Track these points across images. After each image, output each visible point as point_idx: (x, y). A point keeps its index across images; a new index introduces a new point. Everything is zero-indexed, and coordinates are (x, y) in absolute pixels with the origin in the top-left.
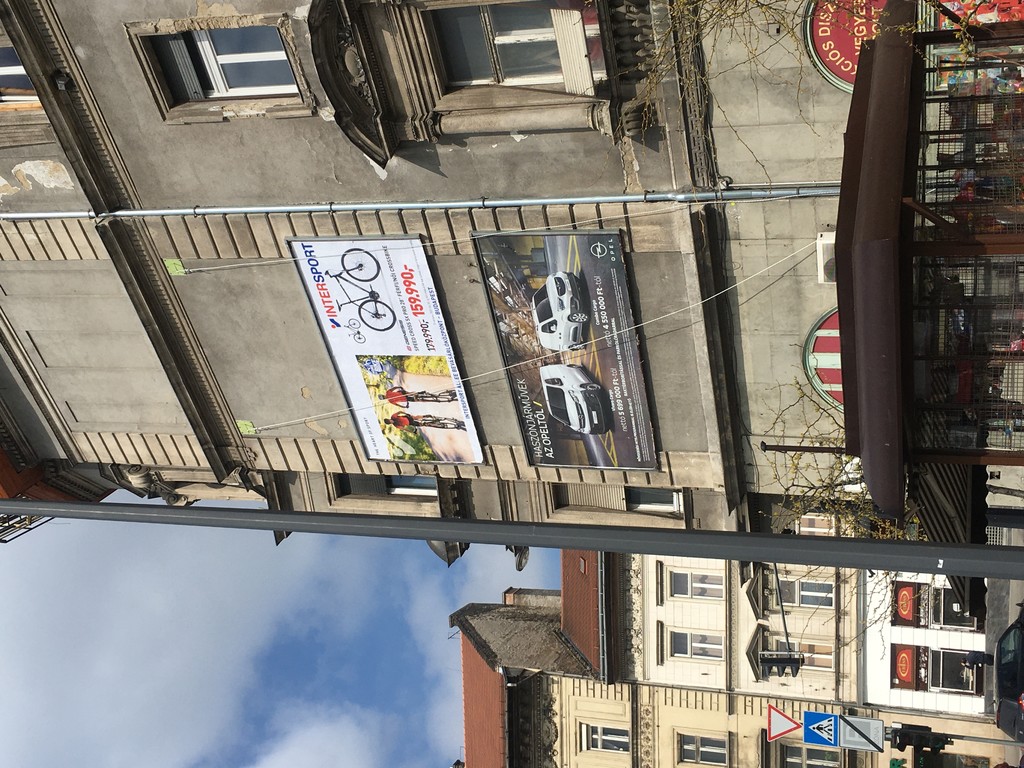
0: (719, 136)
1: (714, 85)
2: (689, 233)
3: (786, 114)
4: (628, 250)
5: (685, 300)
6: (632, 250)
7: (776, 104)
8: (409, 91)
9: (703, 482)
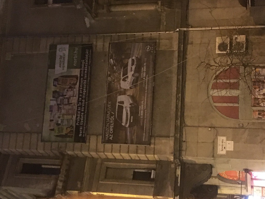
3: (211, 5)
5: (172, 69)
6: (159, 49)
9: (165, 152)
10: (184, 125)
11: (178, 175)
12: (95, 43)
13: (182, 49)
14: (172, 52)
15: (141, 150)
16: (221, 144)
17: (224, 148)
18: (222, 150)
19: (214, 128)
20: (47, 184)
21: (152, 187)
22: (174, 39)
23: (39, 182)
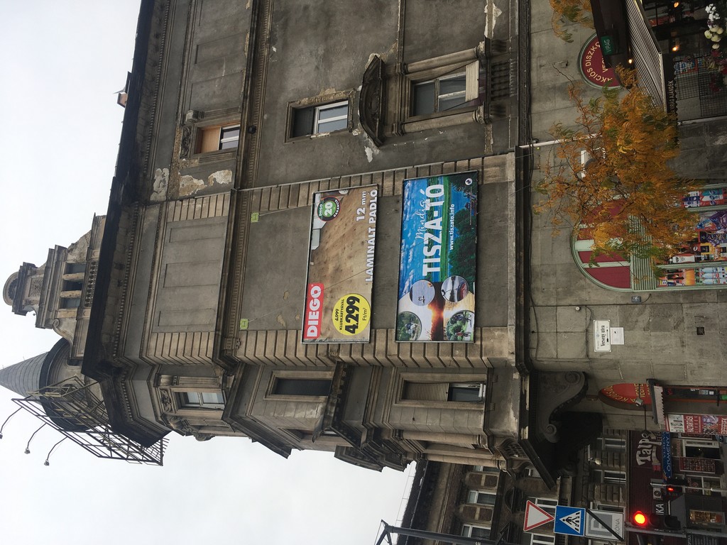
0: (535, 118)
1: (535, 93)
2: (514, 169)
3: (568, 103)
4: (480, 183)
5: (506, 213)
6: (482, 182)
7: (564, 99)
8: (395, 114)
9: (501, 353)
10: (531, 304)
11: (525, 391)
12: (380, 184)
13: (522, 179)
14: (504, 185)
15: (460, 349)
16: (600, 334)
17: (606, 340)
18: (603, 345)
19: (586, 306)
20: (312, 410)
21: (481, 411)
22: (507, 165)
23: (300, 406)
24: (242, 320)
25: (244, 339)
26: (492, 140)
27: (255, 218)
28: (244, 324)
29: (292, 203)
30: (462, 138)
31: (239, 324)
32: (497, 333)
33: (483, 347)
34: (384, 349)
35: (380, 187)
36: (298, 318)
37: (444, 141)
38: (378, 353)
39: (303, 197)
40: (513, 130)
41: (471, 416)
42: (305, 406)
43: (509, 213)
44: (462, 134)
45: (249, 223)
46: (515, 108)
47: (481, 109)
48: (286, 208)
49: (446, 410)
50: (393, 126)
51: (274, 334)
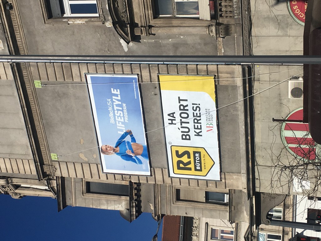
2: (241, 78)
3: (279, 33)
4: (217, 84)
7: (276, 28)
8: (141, 17)
9: (238, 187)
10: (255, 164)
11: (253, 204)
12: (139, 73)
14: (235, 87)
15: (212, 183)
17: (300, 187)
18: (298, 189)
20: (118, 205)
21: (227, 211)
22: (236, 74)
23: (109, 202)
24: (52, 154)
25: (57, 166)
26: (223, 50)
27: (38, 84)
28: (54, 157)
29: (67, 78)
30: (199, 44)
31: (50, 157)
32: (235, 177)
33: (227, 183)
34: (162, 180)
35: (140, 76)
36: (95, 156)
37: (185, 44)
38: (158, 182)
39: (76, 74)
40: (238, 45)
41: (221, 213)
42: (113, 203)
43: (239, 107)
44: (199, 41)
45: (34, 88)
46: (239, 29)
47: (213, 28)
48: (63, 81)
49: (206, 209)
50: (142, 30)
51: (80, 165)
